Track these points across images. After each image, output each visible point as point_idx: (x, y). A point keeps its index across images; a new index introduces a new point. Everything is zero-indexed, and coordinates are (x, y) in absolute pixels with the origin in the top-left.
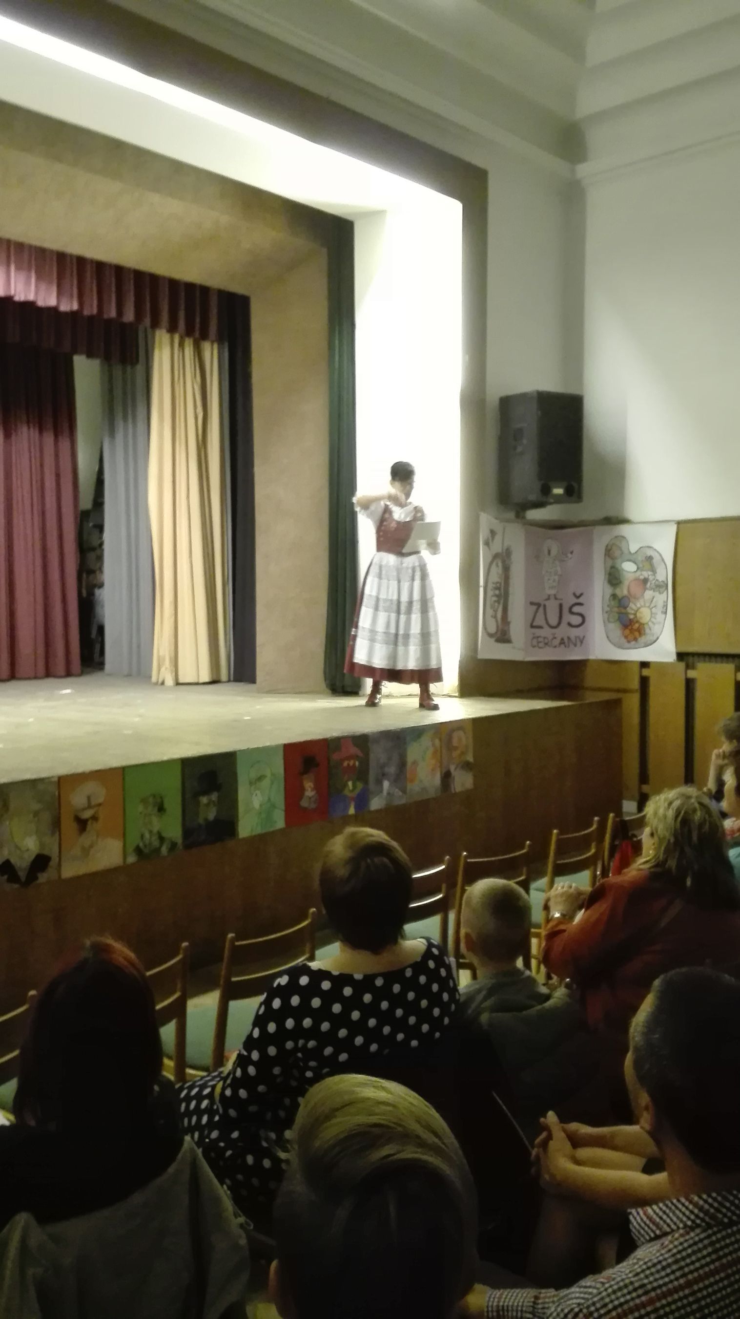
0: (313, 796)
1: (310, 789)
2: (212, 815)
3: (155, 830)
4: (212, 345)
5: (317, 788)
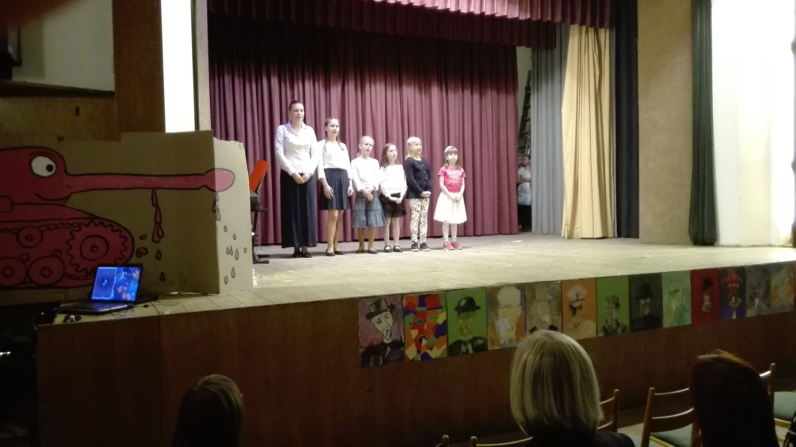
0: (709, 305)
1: (707, 301)
2: (647, 312)
3: (614, 318)
4: (606, 30)
5: (712, 300)
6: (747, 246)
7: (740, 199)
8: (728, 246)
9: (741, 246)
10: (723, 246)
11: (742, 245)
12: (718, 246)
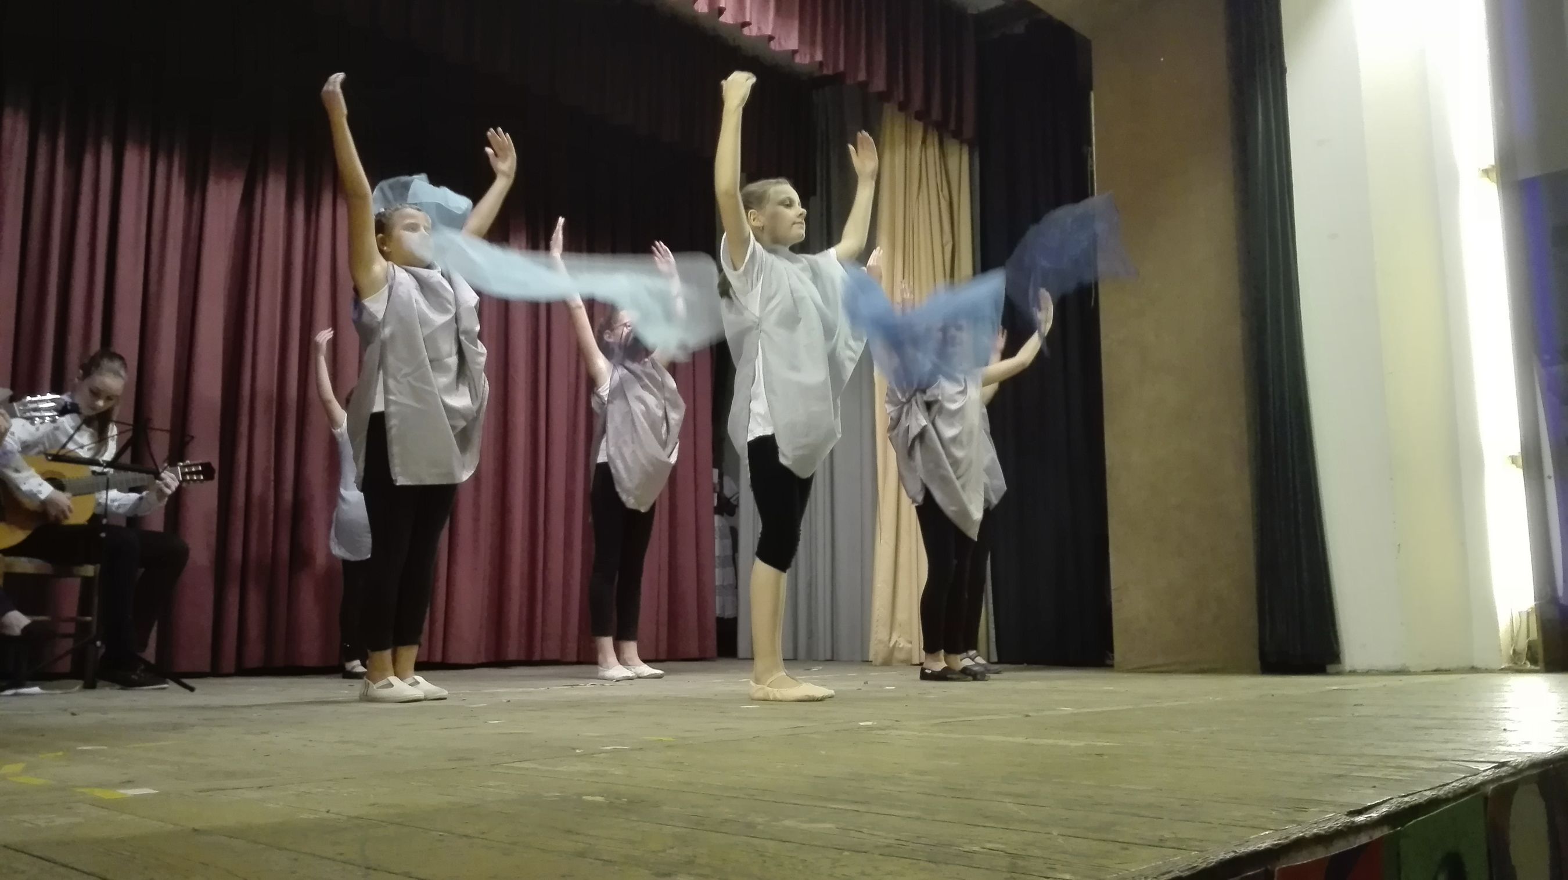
4: (961, 149)
6: (1424, 671)
7: (1399, 545)
8: (1368, 673)
9: (1410, 671)
10: (1353, 672)
11: (1412, 670)
12: (1339, 673)
